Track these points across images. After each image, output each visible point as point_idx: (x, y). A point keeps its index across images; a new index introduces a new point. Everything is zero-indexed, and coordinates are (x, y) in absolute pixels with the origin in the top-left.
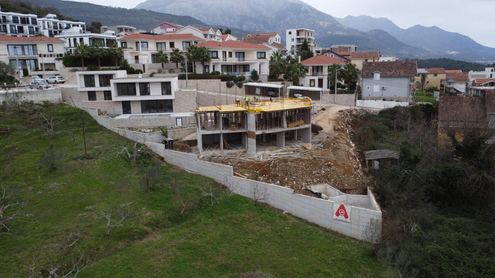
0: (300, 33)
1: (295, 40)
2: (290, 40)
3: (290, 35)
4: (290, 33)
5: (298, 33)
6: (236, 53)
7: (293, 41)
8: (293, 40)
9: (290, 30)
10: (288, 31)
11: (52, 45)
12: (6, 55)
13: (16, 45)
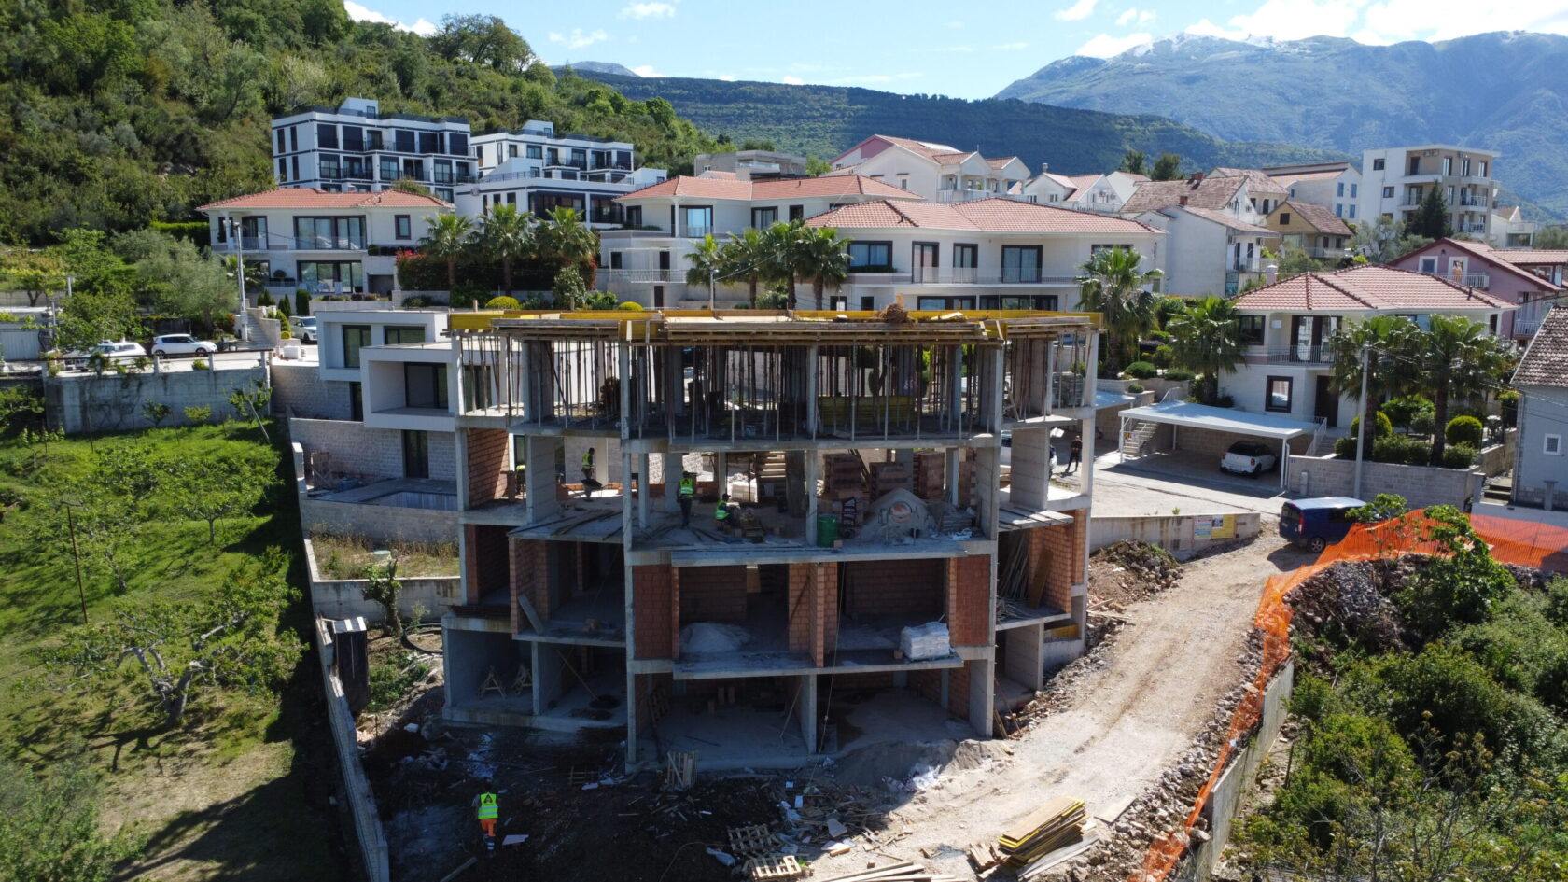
0: (1422, 163)
1: (1400, 192)
2: (1380, 192)
3: (1380, 172)
4: (1379, 164)
5: (1414, 165)
6: (1004, 247)
7: (1391, 195)
8: (1389, 192)
9: (1379, 154)
10: (1369, 158)
11: (407, 217)
12: (285, 247)
13: (316, 218)
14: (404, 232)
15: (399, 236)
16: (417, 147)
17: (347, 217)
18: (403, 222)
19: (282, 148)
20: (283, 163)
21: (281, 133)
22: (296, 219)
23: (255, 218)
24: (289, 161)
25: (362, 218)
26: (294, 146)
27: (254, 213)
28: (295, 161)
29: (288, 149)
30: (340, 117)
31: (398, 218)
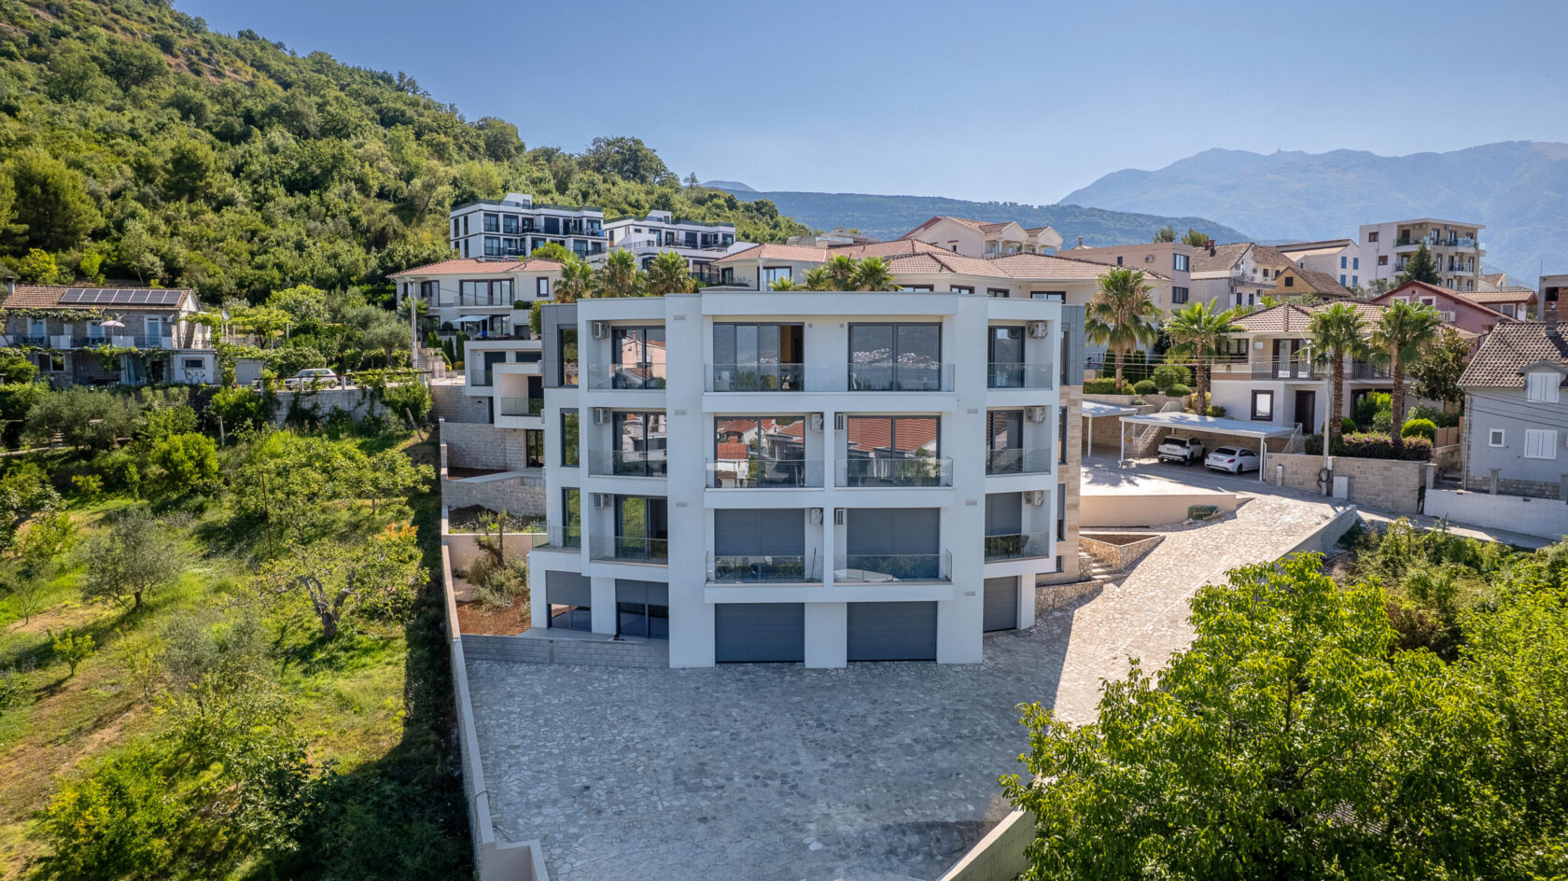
0: (1411, 234)
1: (1393, 260)
2: (1375, 260)
3: (1375, 244)
5: (1404, 237)
7: (1385, 263)
8: (1383, 260)
11: (546, 278)
12: (451, 305)
13: (476, 281)
14: (543, 291)
15: (539, 294)
16: (561, 230)
17: (500, 280)
18: (543, 283)
19: (457, 234)
20: (457, 245)
21: (457, 222)
22: (461, 282)
23: (430, 283)
24: (462, 243)
25: (511, 280)
26: (466, 232)
27: (430, 278)
28: (466, 242)
29: (462, 234)
30: (502, 208)
31: (539, 279)
